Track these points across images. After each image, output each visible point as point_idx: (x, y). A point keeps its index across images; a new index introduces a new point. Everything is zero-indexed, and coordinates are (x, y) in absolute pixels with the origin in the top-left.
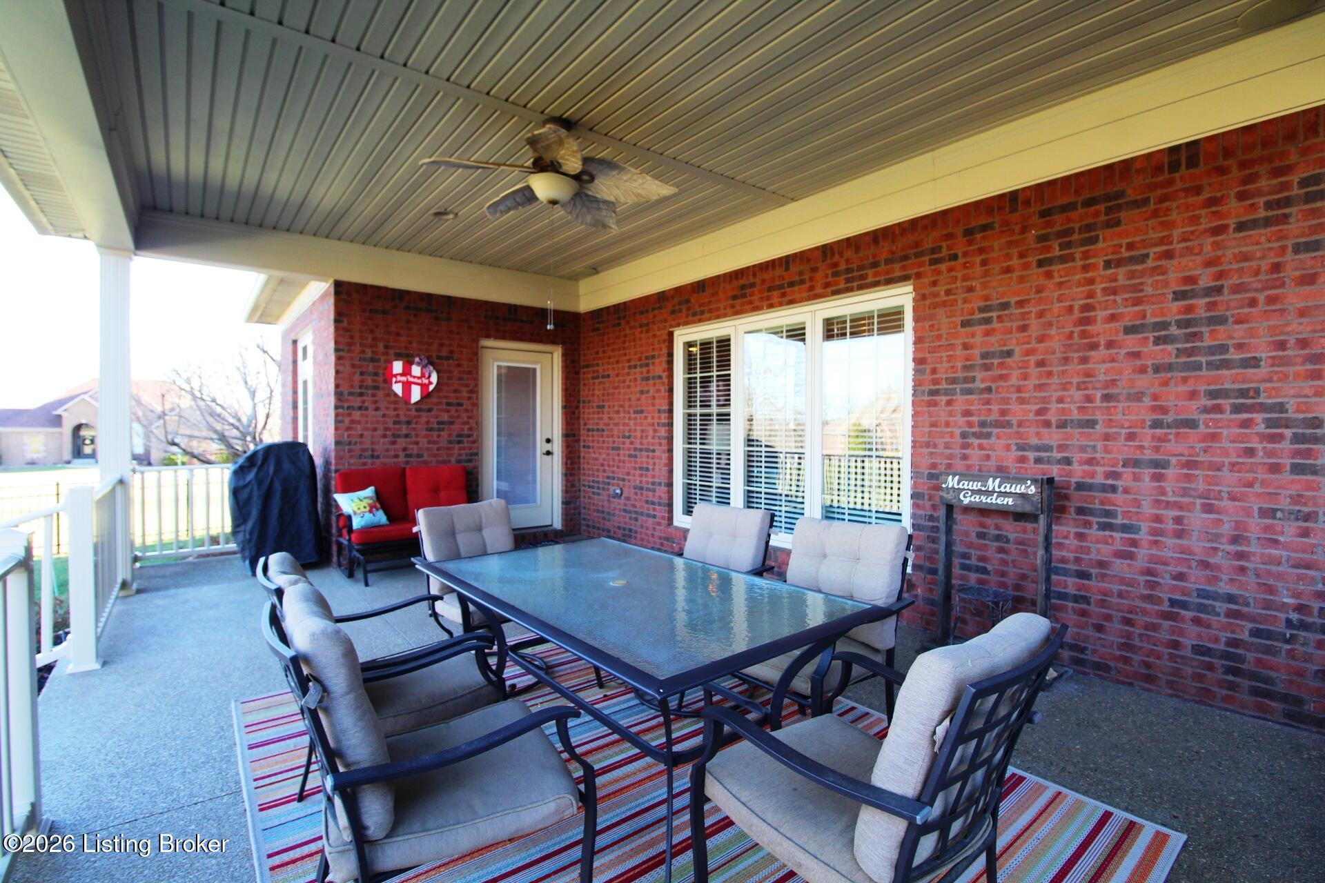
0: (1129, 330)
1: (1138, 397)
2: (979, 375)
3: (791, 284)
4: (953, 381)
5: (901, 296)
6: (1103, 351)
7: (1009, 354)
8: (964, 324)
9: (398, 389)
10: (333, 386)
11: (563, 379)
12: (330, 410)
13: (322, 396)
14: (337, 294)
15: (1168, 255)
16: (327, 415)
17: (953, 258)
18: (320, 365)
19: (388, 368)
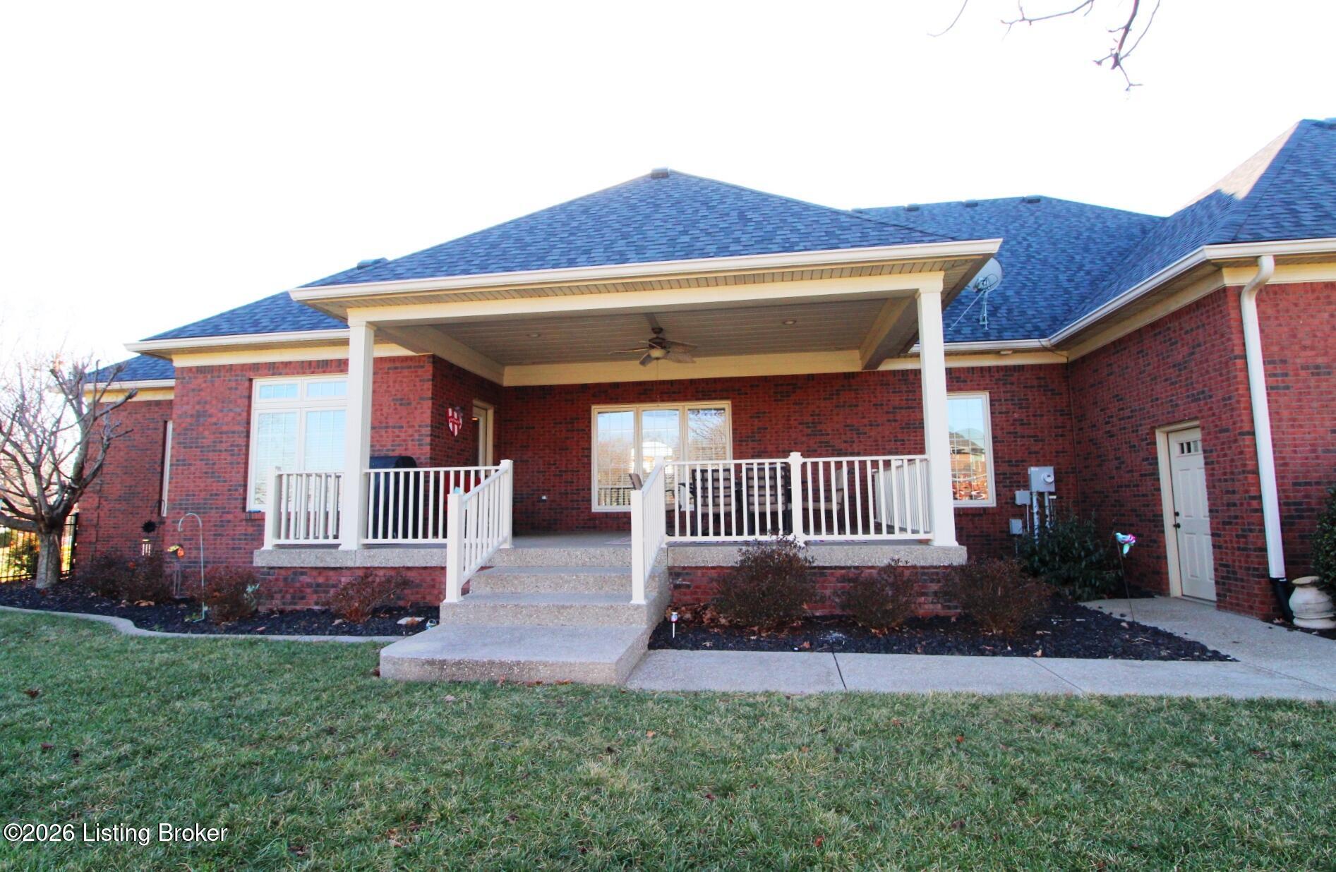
0: (800, 424)
1: (803, 443)
2: (757, 435)
3: (674, 393)
5: (726, 405)
7: (766, 429)
8: (751, 417)
9: (451, 425)
10: (428, 421)
11: (494, 427)
12: (416, 437)
13: (387, 427)
14: (434, 363)
15: (808, 404)
16: (405, 441)
17: (746, 394)
18: (381, 405)
19: (447, 412)
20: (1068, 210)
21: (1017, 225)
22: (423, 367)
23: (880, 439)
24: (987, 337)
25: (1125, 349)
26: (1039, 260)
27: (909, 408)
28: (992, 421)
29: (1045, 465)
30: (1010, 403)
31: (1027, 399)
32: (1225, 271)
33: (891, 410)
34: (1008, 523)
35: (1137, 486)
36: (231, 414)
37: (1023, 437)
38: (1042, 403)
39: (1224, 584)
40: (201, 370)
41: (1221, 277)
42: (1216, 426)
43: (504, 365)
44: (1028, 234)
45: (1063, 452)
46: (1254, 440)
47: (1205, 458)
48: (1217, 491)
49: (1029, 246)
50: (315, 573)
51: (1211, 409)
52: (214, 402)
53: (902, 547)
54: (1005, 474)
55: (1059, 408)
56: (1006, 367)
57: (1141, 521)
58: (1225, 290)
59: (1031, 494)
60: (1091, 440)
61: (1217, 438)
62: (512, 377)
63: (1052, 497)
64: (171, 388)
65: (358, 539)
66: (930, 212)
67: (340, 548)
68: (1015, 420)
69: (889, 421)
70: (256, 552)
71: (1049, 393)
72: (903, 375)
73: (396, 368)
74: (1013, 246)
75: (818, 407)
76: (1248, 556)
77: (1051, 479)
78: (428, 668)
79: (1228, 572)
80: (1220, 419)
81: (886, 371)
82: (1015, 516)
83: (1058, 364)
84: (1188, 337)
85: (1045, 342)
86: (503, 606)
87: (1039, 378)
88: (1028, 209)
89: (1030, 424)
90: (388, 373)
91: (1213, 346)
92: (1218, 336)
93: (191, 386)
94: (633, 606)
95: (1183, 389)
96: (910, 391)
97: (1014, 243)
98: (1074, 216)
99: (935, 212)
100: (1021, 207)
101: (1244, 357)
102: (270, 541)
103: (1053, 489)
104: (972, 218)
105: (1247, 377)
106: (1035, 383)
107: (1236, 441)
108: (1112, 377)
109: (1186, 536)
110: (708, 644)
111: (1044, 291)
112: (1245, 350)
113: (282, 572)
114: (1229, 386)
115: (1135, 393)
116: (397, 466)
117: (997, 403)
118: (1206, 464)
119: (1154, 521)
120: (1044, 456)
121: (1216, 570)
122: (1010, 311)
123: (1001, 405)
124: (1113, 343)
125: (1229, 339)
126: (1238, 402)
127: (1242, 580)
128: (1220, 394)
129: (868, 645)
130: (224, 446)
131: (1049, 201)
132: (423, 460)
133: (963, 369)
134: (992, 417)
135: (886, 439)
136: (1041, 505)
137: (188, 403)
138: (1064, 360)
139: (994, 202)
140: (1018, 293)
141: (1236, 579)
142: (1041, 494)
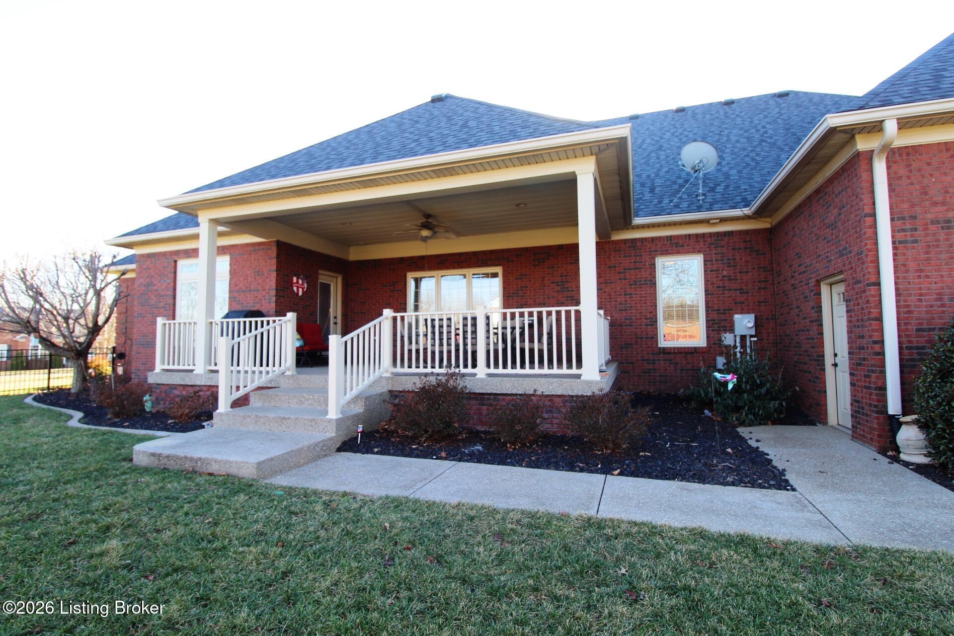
0: (552, 283)
1: (554, 297)
2: (520, 292)
4: (513, 293)
5: (499, 270)
6: (547, 288)
7: (527, 287)
8: (516, 279)
9: (295, 289)
10: (274, 286)
11: (343, 290)
12: (267, 297)
13: (250, 291)
14: (278, 246)
15: (558, 267)
16: (260, 300)
17: (513, 261)
18: (246, 276)
19: (292, 280)
20: (811, 100)
21: (761, 116)
22: (271, 249)
23: (613, 294)
24: (699, 209)
25: (802, 213)
26: (770, 143)
27: (636, 269)
28: (705, 278)
29: (748, 313)
30: (720, 262)
31: (735, 259)
32: (858, 138)
33: (622, 271)
34: (715, 360)
35: (808, 330)
36: (165, 284)
37: (730, 290)
38: (747, 262)
39: (856, 417)
40: (149, 256)
41: (856, 144)
42: (853, 278)
43: (349, 246)
44: (768, 123)
45: (764, 302)
46: (880, 290)
47: (847, 306)
48: (853, 335)
49: (766, 132)
50: (181, 388)
51: (850, 263)
52: (156, 276)
53: (555, 380)
54: (714, 320)
55: (762, 266)
56: (718, 233)
57: (810, 360)
58: (858, 154)
59: (735, 336)
60: (784, 292)
61: (853, 289)
62: (356, 254)
63: (753, 339)
64: (133, 270)
65: (205, 367)
66: (693, 111)
67: (194, 372)
68: (724, 276)
69: (620, 279)
70: (149, 374)
71: (755, 253)
72: (632, 243)
73: (255, 250)
74: (752, 133)
75: (566, 270)
76: (871, 394)
77: (751, 324)
78: (152, 458)
79: (859, 407)
80: (855, 271)
81: (619, 241)
82: (721, 354)
83: (762, 229)
84: (837, 200)
85: (747, 211)
86: (249, 416)
87: (745, 242)
88: (777, 102)
89: (737, 279)
90: (250, 254)
91: (852, 206)
92: (854, 197)
93: (145, 267)
94: (327, 419)
95: (834, 247)
96: (637, 256)
97: (754, 130)
98: (815, 104)
99: (697, 111)
100: (771, 102)
101: (874, 215)
102: (159, 367)
103: (753, 332)
104: (726, 113)
105: (876, 233)
106: (742, 246)
107: (864, 291)
108: (795, 238)
109: (841, 374)
110: (376, 450)
111: (763, 168)
112: (874, 209)
113: (164, 387)
114: (861, 241)
115: (807, 252)
116: (246, 317)
117: (709, 263)
118: (847, 312)
119: (817, 360)
120: (748, 306)
121: (852, 404)
122: (727, 187)
123: (712, 264)
124: (796, 209)
125: (861, 200)
126: (867, 256)
127: (867, 415)
128: (855, 249)
129: (489, 458)
130: (161, 305)
131: (797, 94)
132: (271, 313)
133: (681, 236)
134: (705, 275)
135: (618, 293)
136: (743, 346)
137: (142, 277)
138: (768, 226)
139: (749, 100)
140: (739, 172)
141: (863, 414)
142: (743, 338)
